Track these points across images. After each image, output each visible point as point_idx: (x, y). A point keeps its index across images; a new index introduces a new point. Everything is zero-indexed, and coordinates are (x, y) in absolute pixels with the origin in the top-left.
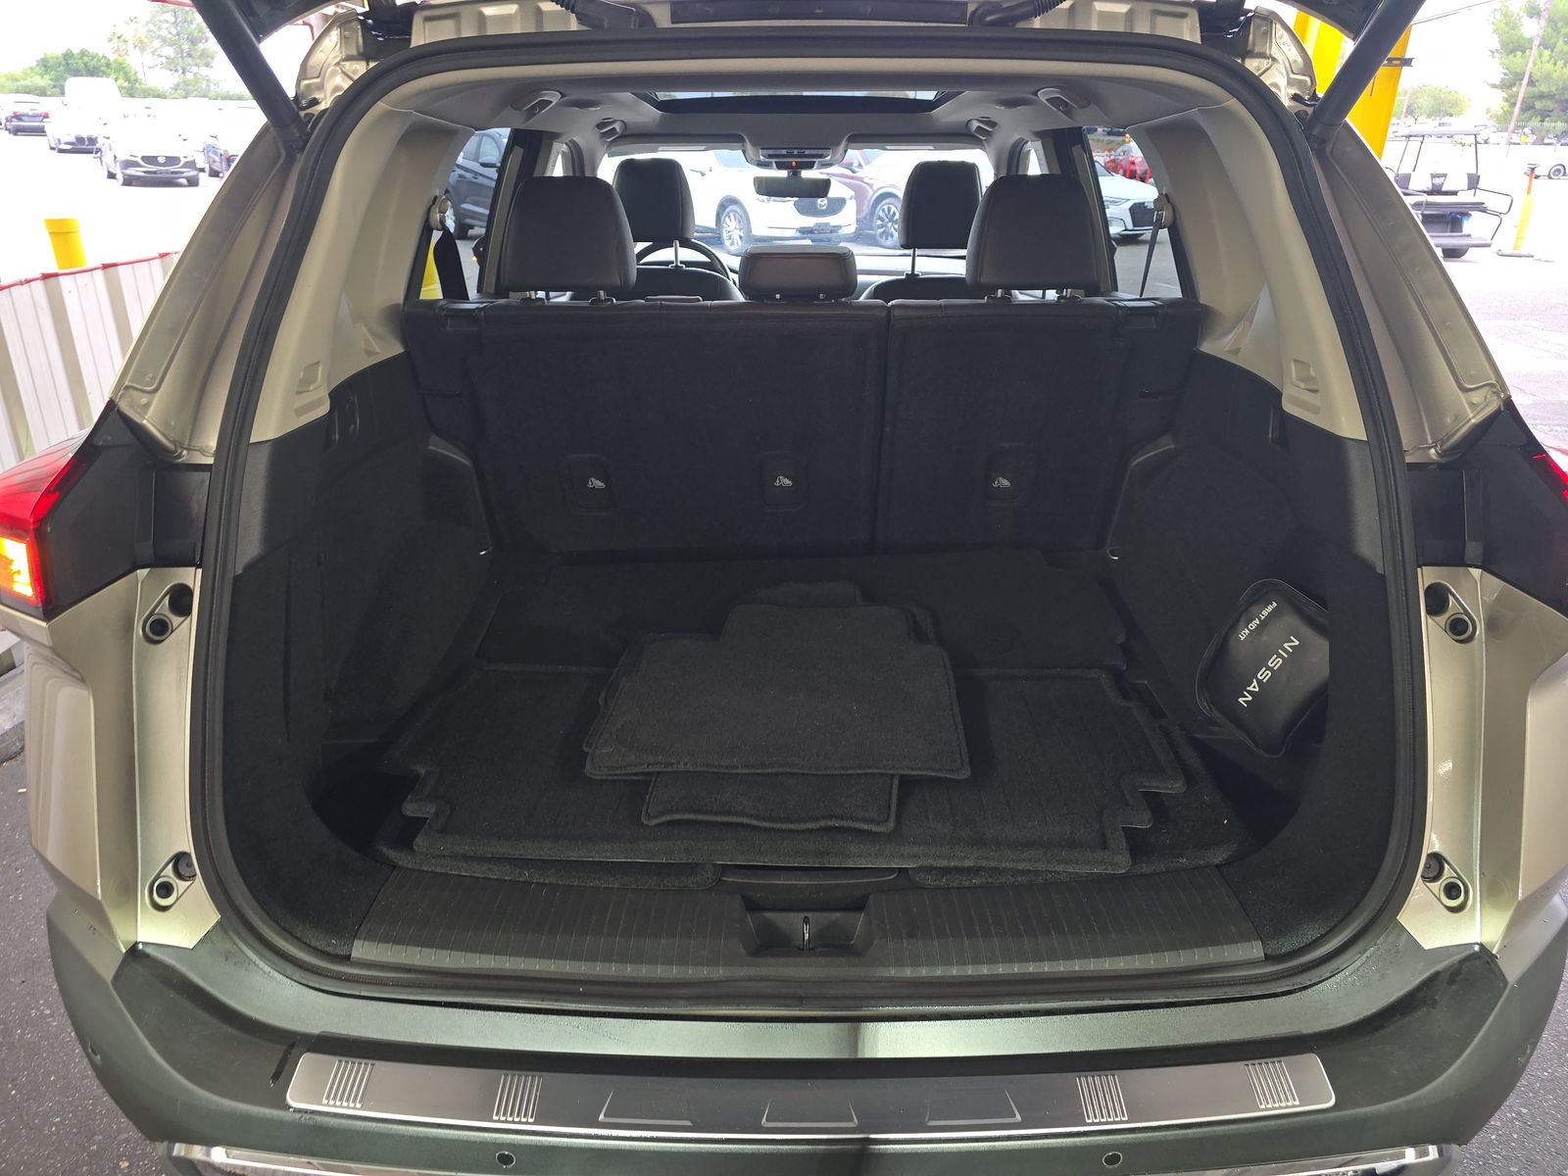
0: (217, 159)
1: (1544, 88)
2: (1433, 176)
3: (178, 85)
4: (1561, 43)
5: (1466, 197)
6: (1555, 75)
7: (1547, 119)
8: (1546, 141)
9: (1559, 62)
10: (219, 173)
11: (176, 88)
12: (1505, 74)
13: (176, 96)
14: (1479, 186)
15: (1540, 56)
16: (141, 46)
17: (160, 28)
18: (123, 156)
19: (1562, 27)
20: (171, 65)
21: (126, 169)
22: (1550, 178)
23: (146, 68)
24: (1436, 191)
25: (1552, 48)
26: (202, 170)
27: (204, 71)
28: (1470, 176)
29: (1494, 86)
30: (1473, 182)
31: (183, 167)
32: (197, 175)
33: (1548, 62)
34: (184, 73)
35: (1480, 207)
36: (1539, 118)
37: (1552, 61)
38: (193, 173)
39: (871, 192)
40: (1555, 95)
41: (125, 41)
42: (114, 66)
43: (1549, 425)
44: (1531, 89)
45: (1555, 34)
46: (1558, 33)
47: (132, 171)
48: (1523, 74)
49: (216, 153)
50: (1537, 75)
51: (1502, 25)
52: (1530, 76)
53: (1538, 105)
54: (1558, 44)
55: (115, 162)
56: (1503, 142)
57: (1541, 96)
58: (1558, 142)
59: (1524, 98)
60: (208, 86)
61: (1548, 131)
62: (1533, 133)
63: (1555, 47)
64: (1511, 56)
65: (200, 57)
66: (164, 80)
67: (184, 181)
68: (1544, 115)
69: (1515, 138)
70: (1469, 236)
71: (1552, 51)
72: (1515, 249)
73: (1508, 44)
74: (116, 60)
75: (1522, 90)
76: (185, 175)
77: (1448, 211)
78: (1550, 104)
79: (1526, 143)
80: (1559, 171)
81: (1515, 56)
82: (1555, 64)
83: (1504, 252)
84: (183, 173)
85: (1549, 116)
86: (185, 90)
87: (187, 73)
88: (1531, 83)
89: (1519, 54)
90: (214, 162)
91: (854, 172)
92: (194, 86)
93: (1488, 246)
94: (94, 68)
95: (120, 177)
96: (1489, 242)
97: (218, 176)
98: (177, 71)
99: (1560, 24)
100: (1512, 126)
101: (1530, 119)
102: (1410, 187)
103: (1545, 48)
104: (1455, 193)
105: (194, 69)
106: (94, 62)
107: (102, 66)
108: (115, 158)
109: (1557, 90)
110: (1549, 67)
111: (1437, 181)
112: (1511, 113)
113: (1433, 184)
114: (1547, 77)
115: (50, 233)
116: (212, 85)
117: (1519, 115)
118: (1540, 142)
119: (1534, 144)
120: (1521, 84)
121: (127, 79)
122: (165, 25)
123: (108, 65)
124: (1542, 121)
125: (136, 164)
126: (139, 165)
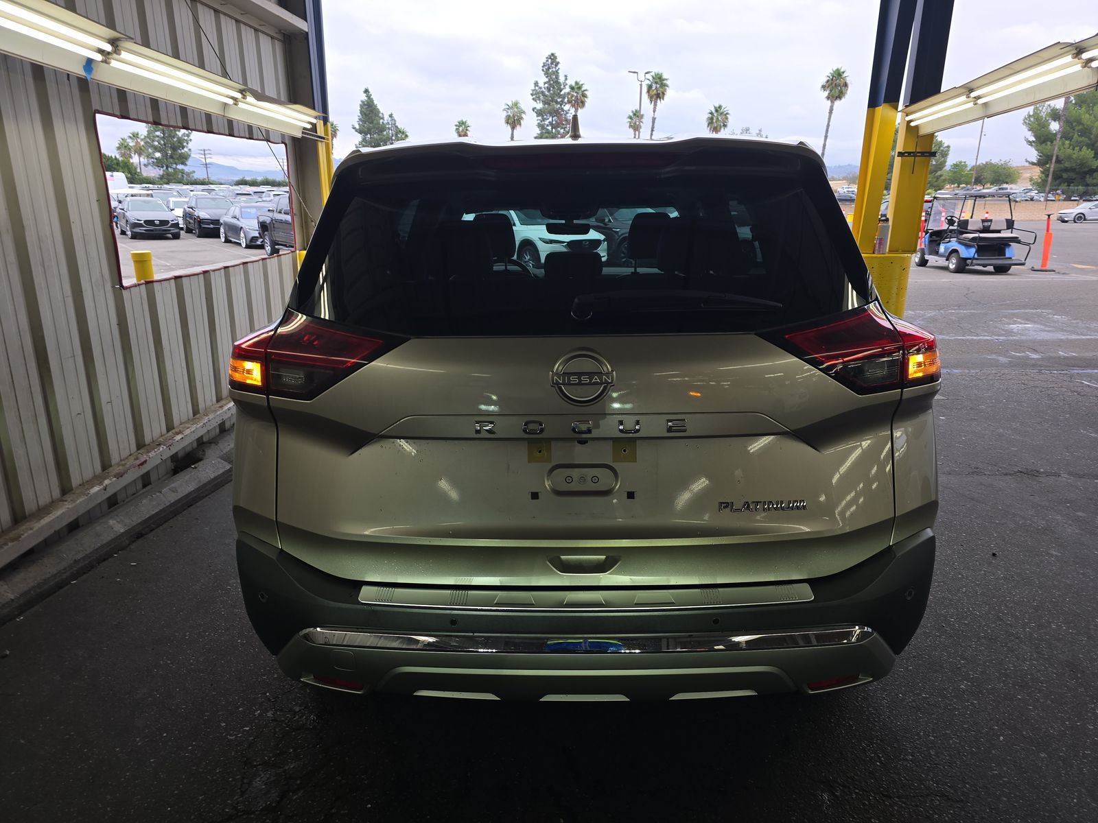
0: (191, 221)
1: (1067, 164)
2: (983, 221)
3: (163, 176)
4: (1076, 136)
5: (1006, 234)
6: (1074, 156)
7: (1072, 185)
8: (1073, 198)
9: (1076, 148)
10: (193, 230)
11: (162, 177)
12: (1040, 156)
13: (162, 182)
14: (1014, 227)
15: (1063, 144)
16: (140, 152)
17: (153, 141)
18: (133, 220)
19: (1076, 126)
20: (159, 163)
21: (133, 228)
22: (1075, 222)
23: (142, 167)
24: (986, 230)
25: (1070, 139)
26: (182, 229)
27: (180, 167)
28: (1007, 220)
29: (1033, 164)
30: (1010, 224)
31: (170, 227)
32: (180, 232)
33: (1069, 148)
34: (167, 168)
35: (1016, 240)
36: (1066, 184)
37: (1071, 147)
38: (177, 231)
39: (617, 237)
40: (1075, 169)
41: (129, 149)
42: (121, 164)
43: (1050, 370)
44: (1058, 165)
45: (1071, 130)
46: (1074, 130)
47: (137, 230)
48: (1052, 156)
49: (191, 218)
50: (1062, 157)
51: (1035, 126)
52: (1057, 157)
53: (1065, 175)
54: (1074, 137)
55: (127, 224)
56: (1042, 199)
57: (1066, 170)
58: (1081, 198)
59: (1054, 171)
60: (183, 176)
61: (1073, 192)
62: (1063, 193)
63: (1072, 138)
64: (1044, 145)
65: (178, 159)
66: (154, 172)
67: (170, 236)
68: (1070, 182)
69: (1051, 197)
70: (1010, 258)
71: (1071, 141)
72: (1042, 267)
73: (1040, 137)
74: (123, 161)
75: (1052, 166)
76: (172, 231)
77: (995, 243)
78: (1073, 175)
79: (1059, 200)
80: (1081, 217)
81: (1046, 145)
82: (1074, 149)
83: (1036, 268)
84: (170, 230)
85: (1073, 182)
86: (168, 179)
87: (169, 169)
88: (1058, 161)
89: (1049, 143)
90: (190, 223)
91: (606, 225)
92: (173, 176)
93: (1023, 264)
94: (109, 165)
95: (129, 233)
96: (1023, 262)
97: (192, 233)
98: (163, 167)
99: (1074, 124)
100: (1047, 189)
101: (1061, 184)
102: (969, 228)
103: (1066, 139)
104: (999, 231)
105: (174, 166)
106: (109, 162)
107: (114, 164)
108: (127, 221)
109: (1076, 165)
110: (1069, 151)
111: (986, 224)
112: (1047, 181)
113: (983, 226)
114: (1069, 158)
115: (134, 261)
116: (185, 176)
117: (1051, 183)
118: (1068, 199)
119: (1064, 200)
120: (1051, 162)
121: (130, 172)
122: (157, 139)
123: (118, 164)
124: (1069, 186)
125: (140, 225)
126: (143, 226)
